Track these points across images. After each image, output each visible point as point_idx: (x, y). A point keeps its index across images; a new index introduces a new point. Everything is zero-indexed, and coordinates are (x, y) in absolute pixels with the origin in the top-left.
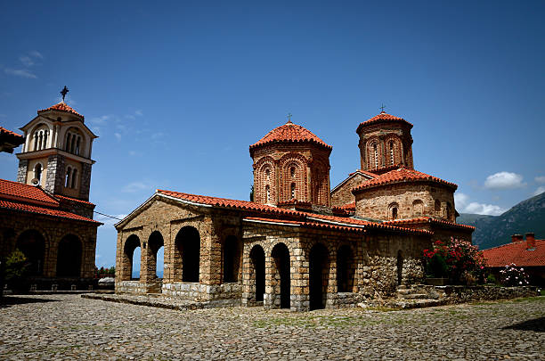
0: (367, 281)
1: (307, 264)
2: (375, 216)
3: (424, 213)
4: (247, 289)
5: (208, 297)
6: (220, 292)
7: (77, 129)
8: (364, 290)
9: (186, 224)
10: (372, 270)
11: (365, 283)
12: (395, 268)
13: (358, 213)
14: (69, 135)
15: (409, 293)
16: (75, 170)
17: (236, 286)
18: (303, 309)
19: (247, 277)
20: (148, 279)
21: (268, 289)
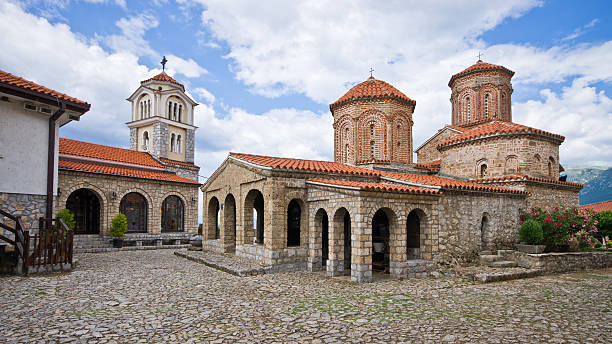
0: (443, 247)
1: (369, 231)
2: (460, 173)
3: (519, 169)
4: (312, 253)
5: (270, 262)
6: (284, 257)
7: (177, 97)
8: (438, 258)
9: (252, 187)
10: (450, 235)
11: (439, 250)
12: (479, 233)
13: (442, 171)
14: (170, 103)
15: (494, 260)
16: (179, 136)
17: (301, 251)
18: (364, 279)
19: (313, 241)
20: (225, 239)
21: (331, 256)
